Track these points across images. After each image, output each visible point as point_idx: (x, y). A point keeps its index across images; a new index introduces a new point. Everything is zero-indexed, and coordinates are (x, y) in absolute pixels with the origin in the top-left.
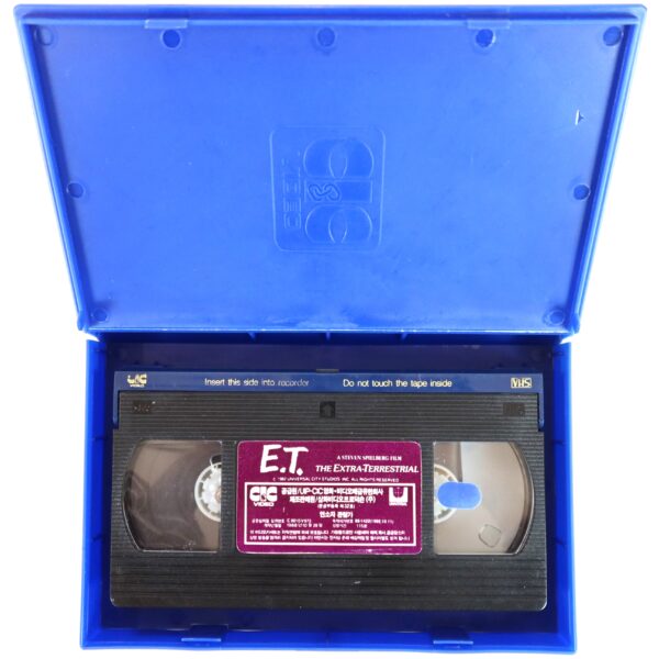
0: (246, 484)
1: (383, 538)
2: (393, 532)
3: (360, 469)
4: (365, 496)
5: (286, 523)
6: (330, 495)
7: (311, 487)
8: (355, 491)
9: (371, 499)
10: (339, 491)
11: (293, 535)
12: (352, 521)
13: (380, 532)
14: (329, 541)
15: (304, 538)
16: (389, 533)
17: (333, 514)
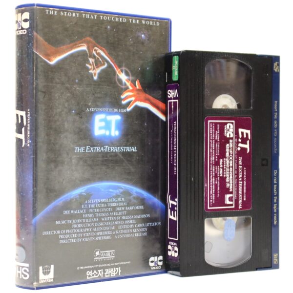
0: (234, 121)
1: (211, 192)
2: (214, 197)
3: (240, 179)
4: (229, 182)
5: (218, 142)
6: (229, 164)
7: (232, 155)
8: (231, 177)
9: (228, 185)
10: (231, 169)
11: (212, 145)
12: (218, 176)
13: (214, 190)
14: (210, 164)
15: (211, 151)
16: (214, 195)
17: (221, 166)
